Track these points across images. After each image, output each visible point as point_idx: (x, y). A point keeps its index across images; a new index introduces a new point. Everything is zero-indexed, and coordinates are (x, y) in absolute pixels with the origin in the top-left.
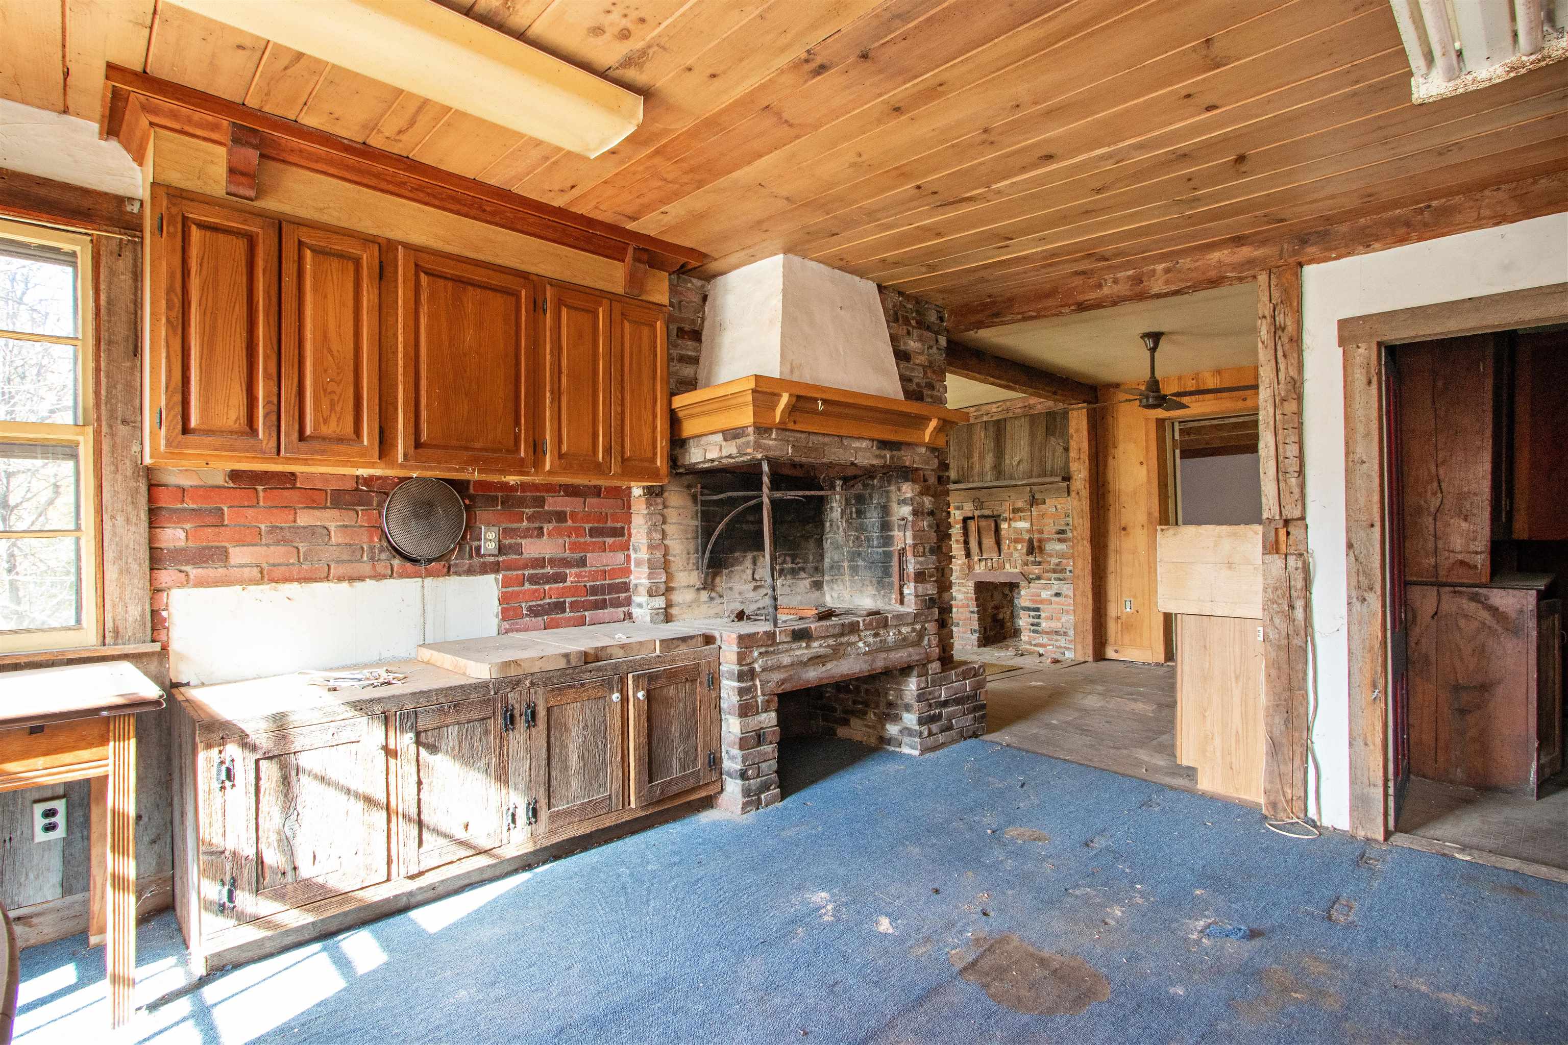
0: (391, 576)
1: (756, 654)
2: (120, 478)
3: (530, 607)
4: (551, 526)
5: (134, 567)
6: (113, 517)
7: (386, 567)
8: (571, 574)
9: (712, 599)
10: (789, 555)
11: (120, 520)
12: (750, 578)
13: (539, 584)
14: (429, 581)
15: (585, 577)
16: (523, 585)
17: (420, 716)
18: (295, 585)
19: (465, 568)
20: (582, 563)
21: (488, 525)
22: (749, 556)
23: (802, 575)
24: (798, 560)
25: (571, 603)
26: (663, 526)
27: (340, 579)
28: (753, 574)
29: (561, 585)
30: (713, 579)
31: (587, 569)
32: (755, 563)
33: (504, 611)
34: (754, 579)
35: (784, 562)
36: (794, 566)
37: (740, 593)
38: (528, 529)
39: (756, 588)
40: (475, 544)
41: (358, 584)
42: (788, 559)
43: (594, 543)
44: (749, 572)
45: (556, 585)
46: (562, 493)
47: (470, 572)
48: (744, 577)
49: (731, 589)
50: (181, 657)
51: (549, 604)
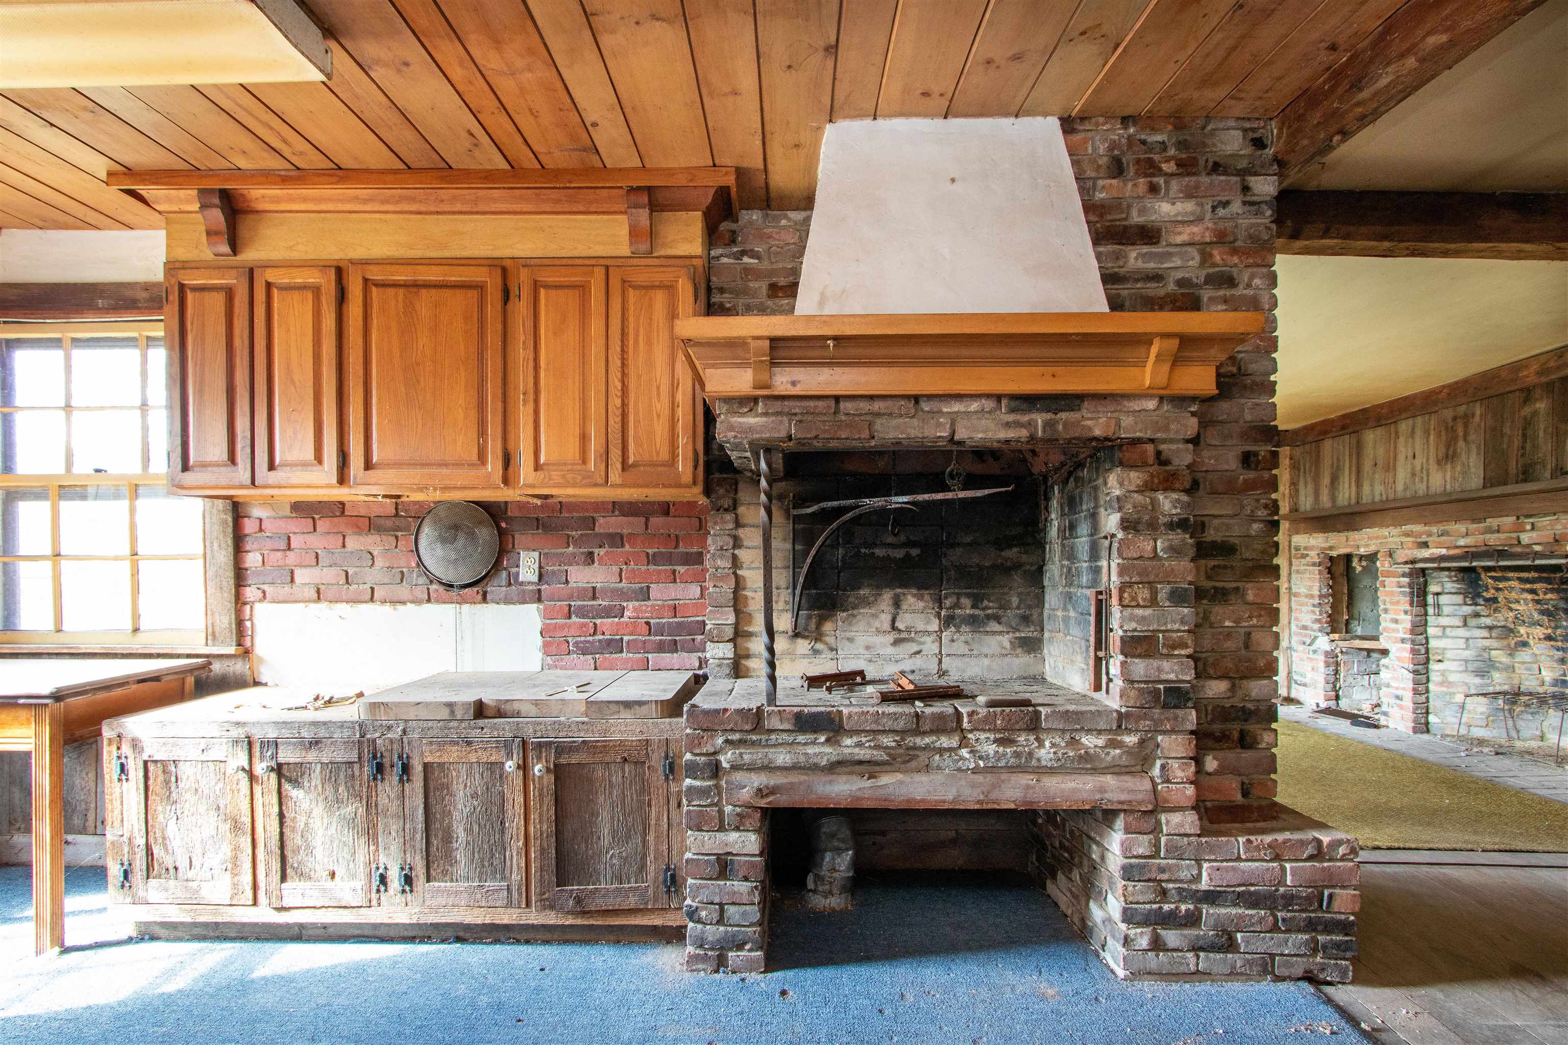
0: (429, 600)
1: (720, 741)
2: (215, 511)
3: (576, 642)
4: (602, 551)
5: (225, 583)
6: (212, 543)
7: (423, 592)
8: (630, 607)
9: (816, 652)
10: (968, 595)
11: (216, 545)
12: (887, 626)
13: (588, 618)
14: (466, 607)
15: (646, 612)
16: (570, 618)
17: (281, 748)
18: (343, 606)
19: (502, 596)
20: (645, 595)
21: (528, 549)
22: (887, 596)
23: (994, 626)
24: (986, 603)
25: (628, 642)
26: (736, 552)
27: (384, 602)
28: (893, 621)
29: (617, 620)
30: (819, 625)
31: (650, 603)
32: (897, 604)
33: (546, 645)
34: (894, 628)
35: (957, 605)
36: (977, 612)
37: (868, 648)
38: (574, 555)
39: (897, 642)
40: (514, 570)
41: (400, 607)
42: (966, 601)
43: (659, 572)
44: (886, 618)
45: (610, 620)
46: (617, 513)
47: (508, 601)
48: (877, 624)
49: (850, 640)
50: (261, 660)
51: (600, 641)
